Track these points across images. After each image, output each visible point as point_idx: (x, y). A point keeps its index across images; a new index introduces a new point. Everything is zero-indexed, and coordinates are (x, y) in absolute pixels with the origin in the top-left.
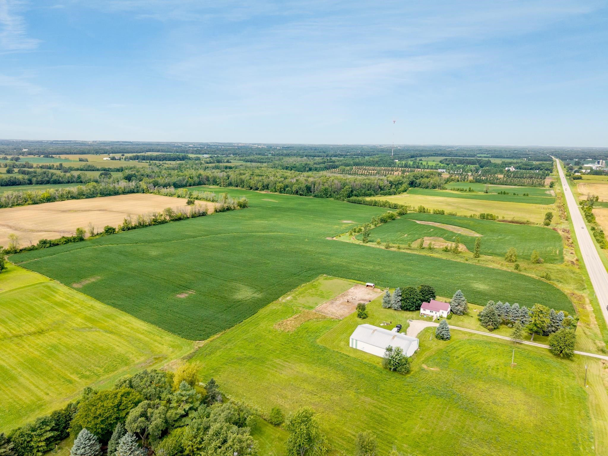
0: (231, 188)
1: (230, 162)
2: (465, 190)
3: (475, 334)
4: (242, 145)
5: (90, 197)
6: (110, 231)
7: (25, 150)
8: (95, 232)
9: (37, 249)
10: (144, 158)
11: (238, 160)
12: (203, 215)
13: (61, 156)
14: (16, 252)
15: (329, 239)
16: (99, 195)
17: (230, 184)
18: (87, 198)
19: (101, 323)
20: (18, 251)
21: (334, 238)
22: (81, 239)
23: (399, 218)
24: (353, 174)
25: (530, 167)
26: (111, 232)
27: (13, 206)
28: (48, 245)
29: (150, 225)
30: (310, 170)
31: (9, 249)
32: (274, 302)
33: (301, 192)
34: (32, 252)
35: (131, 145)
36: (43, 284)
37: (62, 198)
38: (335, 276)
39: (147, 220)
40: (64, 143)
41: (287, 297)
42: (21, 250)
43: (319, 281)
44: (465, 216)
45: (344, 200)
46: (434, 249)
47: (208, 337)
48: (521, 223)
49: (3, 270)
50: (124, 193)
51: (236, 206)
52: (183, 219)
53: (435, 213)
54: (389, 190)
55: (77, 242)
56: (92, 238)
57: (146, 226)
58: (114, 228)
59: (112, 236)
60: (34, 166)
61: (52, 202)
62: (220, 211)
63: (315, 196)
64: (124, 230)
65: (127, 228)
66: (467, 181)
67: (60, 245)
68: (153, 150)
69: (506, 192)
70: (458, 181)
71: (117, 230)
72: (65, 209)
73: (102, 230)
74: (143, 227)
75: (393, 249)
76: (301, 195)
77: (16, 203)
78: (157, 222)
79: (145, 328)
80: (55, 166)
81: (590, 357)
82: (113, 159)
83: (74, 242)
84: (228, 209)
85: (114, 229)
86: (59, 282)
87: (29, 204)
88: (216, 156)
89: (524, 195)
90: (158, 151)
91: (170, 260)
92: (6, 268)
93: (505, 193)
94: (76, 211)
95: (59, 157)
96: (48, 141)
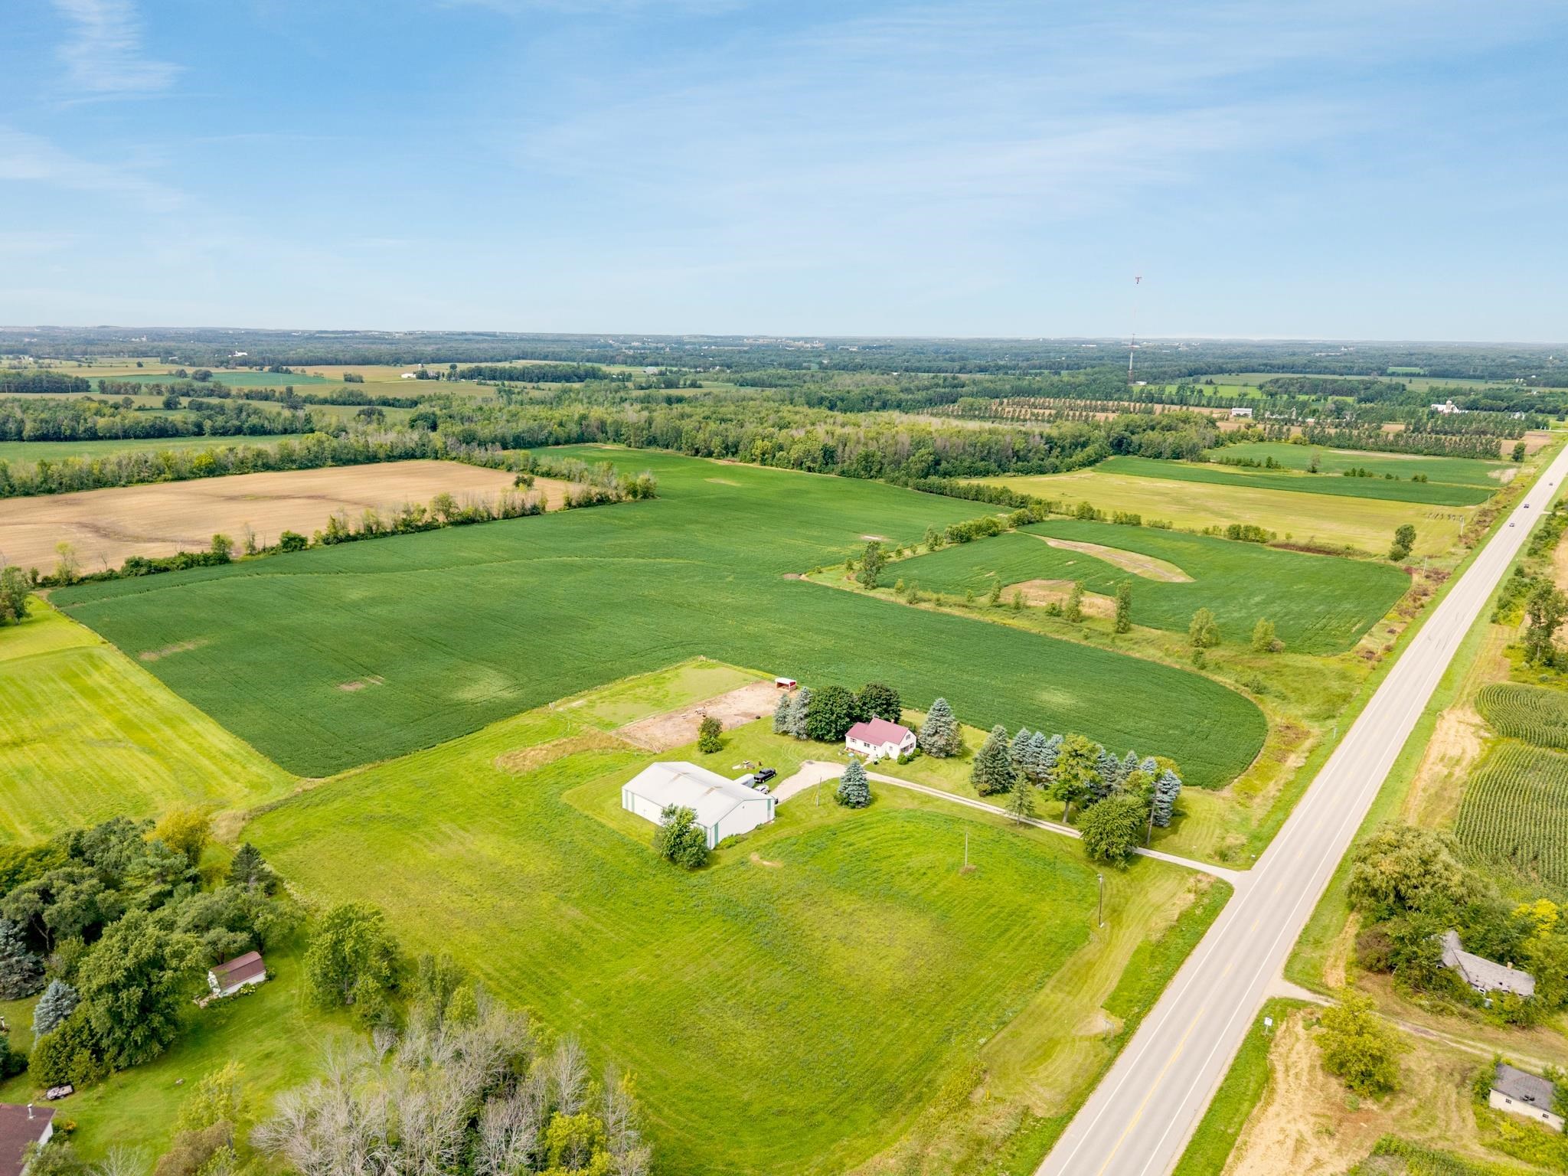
0: (652, 450)
1: (700, 387)
2: (1256, 464)
3: (938, 799)
4: (766, 341)
5: (307, 467)
6: (293, 543)
7: (240, 354)
8: (259, 544)
9: (117, 578)
10: (494, 375)
11: (723, 381)
12: (533, 514)
13: (306, 368)
14: (70, 583)
15: (791, 577)
16: (330, 462)
17: (652, 441)
18: (300, 468)
19: (146, 733)
20: (75, 581)
21: (803, 577)
22: (223, 560)
23: (1013, 531)
24: (990, 417)
25: (1505, 404)
26: (296, 547)
27: (129, 483)
28: (144, 570)
29: (393, 533)
30: (884, 406)
31: (57, 577)
32: (536, 710)
33: (808, 464)
34: (107, 584)
35: (492, 342)
36: (83, 651)
37: (243, 467)
38: (723, 660)
39: (387, 522)
40: (340, 337)
41: (573, 701)
42: (83, 580)
43: (682, 670)
44: (1193, 532)
45: (906, 484)
46: (1028, 607)
47: (338, 771)
48: (1329, 553)
49: (24, 619)
50: (390, 458)
51: (623, 494)
52: (478, 522)
53: (1119, 522)
54: (1043, 460)
55: (213, 565)
56: (249, 557)
57: (385, 535)
58: (303, 536)
59: (297, 555)
60: (234, 392)
61: (218, 476)
62: (580, 505)
63: (843, 473)
64: (328, 544)
65: (338, 539)
66: (1287, 439)
67: (173, 570)
68: (532, 353)
69: (1366, 470)
70: (1262, 440)
71: (310, 542)
72: (236, 494)
73: (275, 541)
74: (376, 537)
75: (923, 606)
76: (810, 469)
77: (137, 478)
78: (410, 527)
79: (224, 747)
80: (277, 394)
81: (1177, 865)
82: (423, 376)
83: (206, 565)
84: (603, 501)
85: (303, 541)
86: (115, 647)
87: (165, 480)
88: (675, 369)
89: (1415, 479)
90: (545, 358)
91: (381, 611)
92: (29, 615)
93: (1362, 474)
94: (256, 498)
95: (303, 371)
96: (304, 332)
